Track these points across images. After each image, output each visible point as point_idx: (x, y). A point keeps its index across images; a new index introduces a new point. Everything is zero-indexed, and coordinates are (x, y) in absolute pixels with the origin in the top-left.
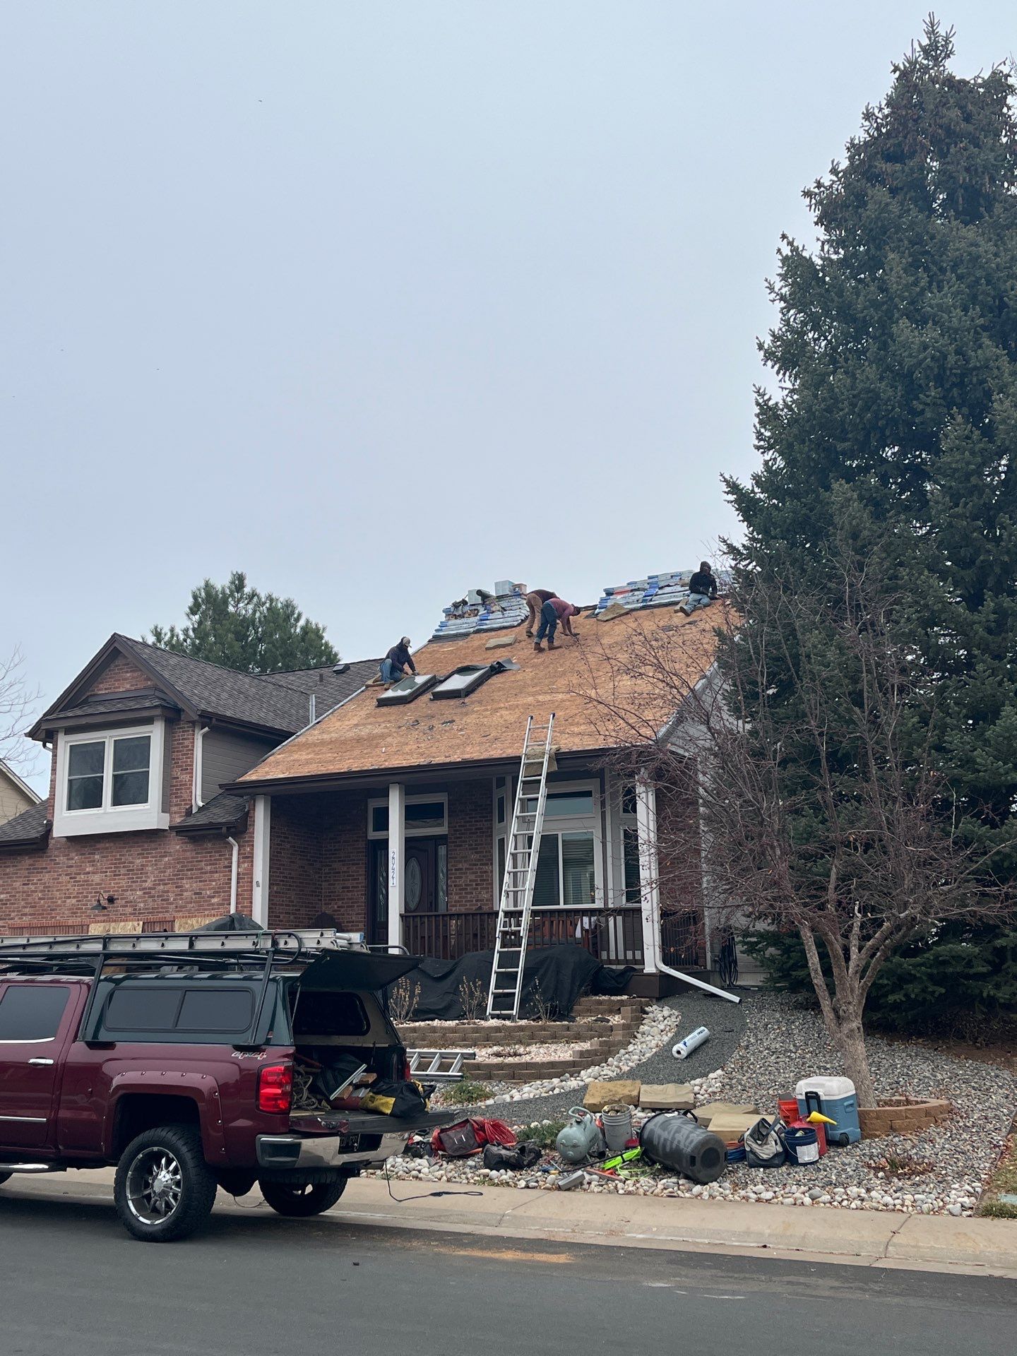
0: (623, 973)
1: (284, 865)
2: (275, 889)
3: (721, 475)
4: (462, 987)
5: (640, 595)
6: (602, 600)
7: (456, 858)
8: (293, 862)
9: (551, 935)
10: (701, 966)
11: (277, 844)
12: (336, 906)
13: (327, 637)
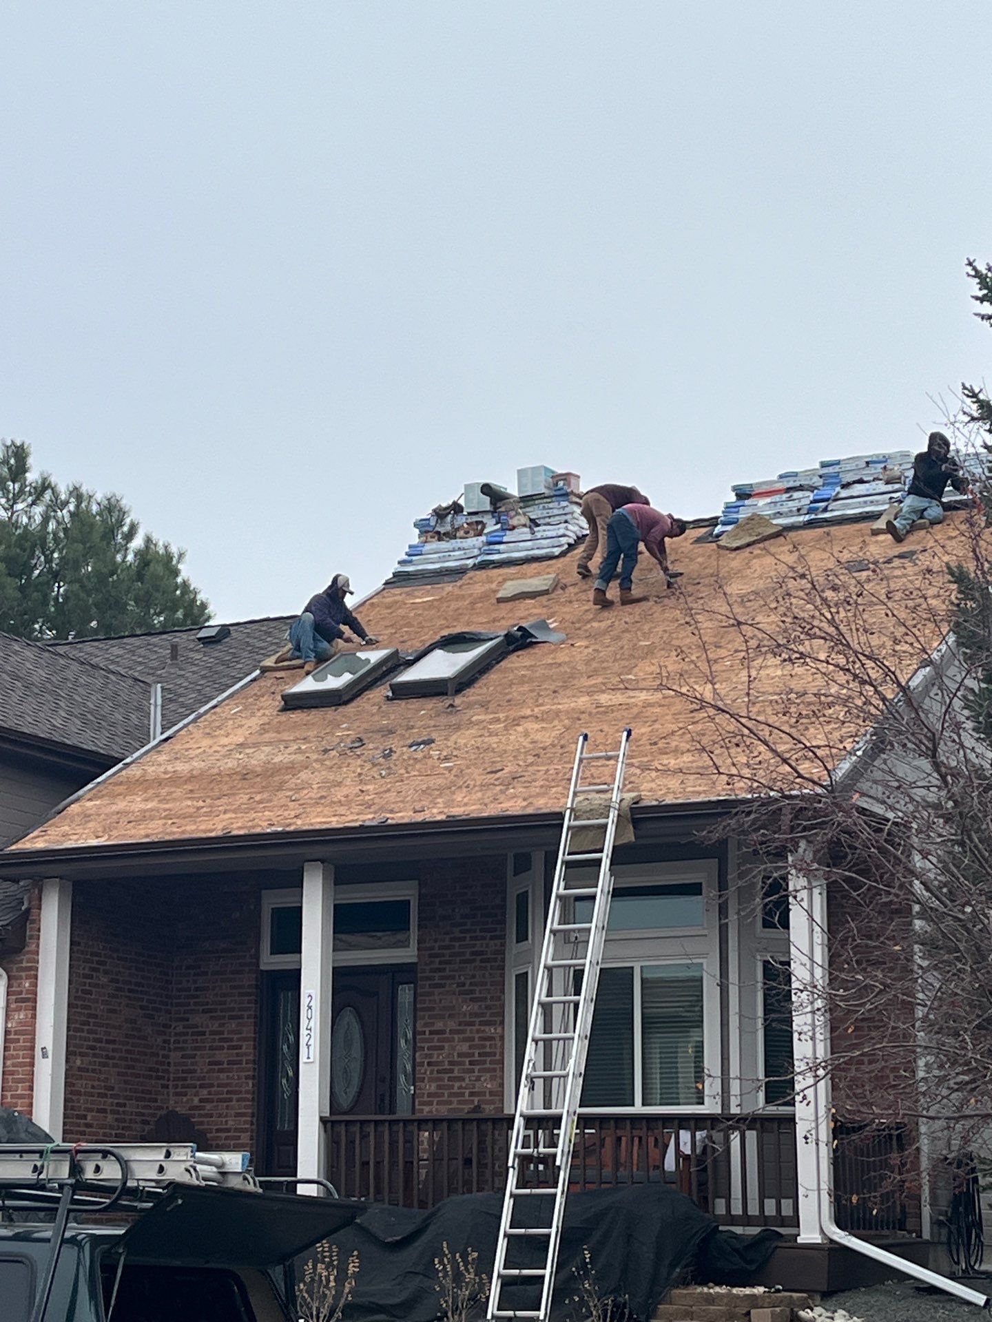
0: (757, 1242)
1: (96, 1016)
2: (78, 1062)
3: (970, 264)
4: (441, 1262)
5: (805, 498)
6: (728, 507)
7: (433, 1009)
8: (114, 1011)
9: (617, 1164)
10: (910, 1232)
11: (85, 976)
12: (196, 1100)
13: (186, 572)
